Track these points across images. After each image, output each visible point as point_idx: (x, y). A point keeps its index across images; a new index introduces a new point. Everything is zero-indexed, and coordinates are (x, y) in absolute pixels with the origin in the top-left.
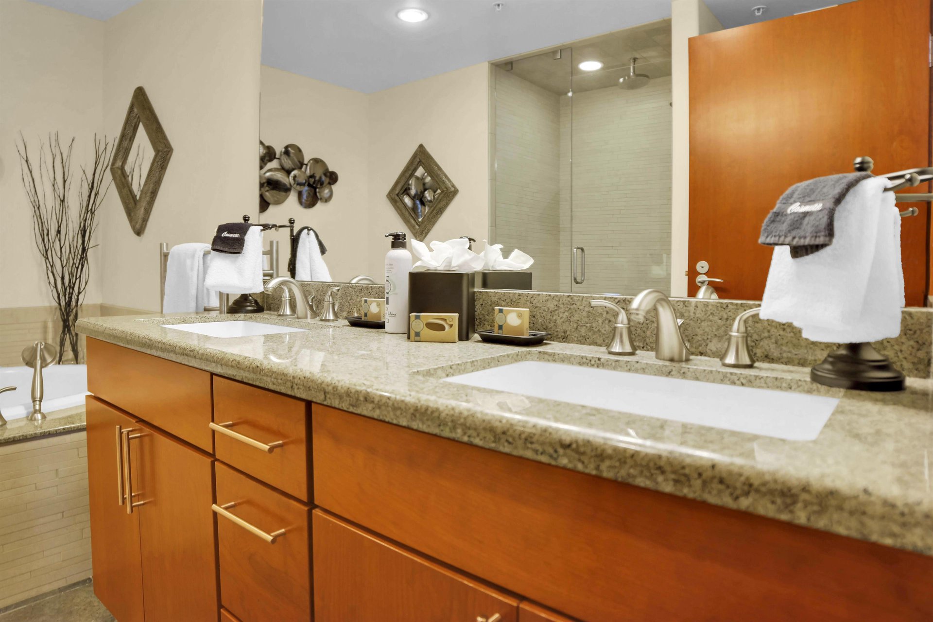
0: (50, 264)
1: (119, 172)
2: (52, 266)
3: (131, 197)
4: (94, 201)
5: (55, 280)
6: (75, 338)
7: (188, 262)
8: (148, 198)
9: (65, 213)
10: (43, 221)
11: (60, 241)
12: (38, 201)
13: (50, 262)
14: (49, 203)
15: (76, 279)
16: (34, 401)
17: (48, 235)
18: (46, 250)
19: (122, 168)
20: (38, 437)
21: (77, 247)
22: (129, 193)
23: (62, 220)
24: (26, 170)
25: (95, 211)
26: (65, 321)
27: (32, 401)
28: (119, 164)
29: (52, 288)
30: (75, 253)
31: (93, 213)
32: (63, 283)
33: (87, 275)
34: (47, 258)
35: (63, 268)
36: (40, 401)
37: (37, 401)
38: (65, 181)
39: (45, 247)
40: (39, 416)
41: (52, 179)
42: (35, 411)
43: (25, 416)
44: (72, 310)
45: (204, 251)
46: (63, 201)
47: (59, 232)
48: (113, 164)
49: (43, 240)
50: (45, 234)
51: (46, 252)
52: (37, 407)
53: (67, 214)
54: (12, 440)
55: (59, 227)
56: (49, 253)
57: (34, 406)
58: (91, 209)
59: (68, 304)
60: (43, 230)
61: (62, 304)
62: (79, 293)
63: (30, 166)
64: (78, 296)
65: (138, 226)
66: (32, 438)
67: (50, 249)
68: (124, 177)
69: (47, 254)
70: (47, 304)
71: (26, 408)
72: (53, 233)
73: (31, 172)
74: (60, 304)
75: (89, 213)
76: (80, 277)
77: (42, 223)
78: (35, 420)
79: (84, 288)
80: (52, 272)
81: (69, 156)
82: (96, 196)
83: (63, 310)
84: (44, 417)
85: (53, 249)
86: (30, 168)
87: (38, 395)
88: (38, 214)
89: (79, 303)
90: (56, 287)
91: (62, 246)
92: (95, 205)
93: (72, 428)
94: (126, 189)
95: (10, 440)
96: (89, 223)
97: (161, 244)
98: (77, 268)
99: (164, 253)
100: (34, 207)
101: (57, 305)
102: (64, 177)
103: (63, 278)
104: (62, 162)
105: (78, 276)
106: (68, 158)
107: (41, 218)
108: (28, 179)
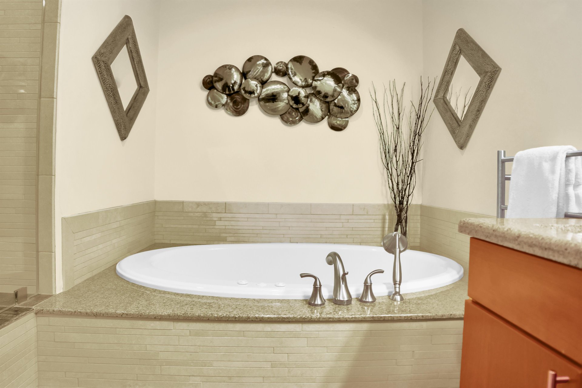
0: (390, 174)
1: (442, 101)
2: (391, 175)
3: (453, 118)
4: (421, 126)
5: (393, 185)
6: (405, 228)
7: (546, 166)
8: (473, 116)
9: (400, 137)
10: (386, 143)
11: (396, 157)
12: (383, 129)
13: (390, 172)
14: (389, 130)
15: (407, 185)
16: (395, 284)
17: (389, 153)
18: (387, 163)
19: (444, 97)
20: (402, 320)
21: (408, 161)
22: (452, 116)
23: (397, 142)
24: (375, 108)
25: (421, 134)
26: (399, 216)
27: (393, 284)
28: (441, 95)
29: (391, 191)
30: (406, 165)
31: (419, 135)
32: (398, 188)
33: (414, 182)
34: (388, 169)
35: (398, 176)
36: (400, 284)
37: (397, 284)
38: (399, 114)
39: (387, 161)
40: (398, 298)
41: (391, 113)
42: (396, 293)
43: (386, 294)
44: (404, 208)
45: (567, 153)
46: (398, 128)
47: (395, 150)
48: (436, 96)
49: (386, 156)
50: (387, 152)
51: (388, 164)
52: (397, 290)
53: (401, 137)
54: (383, 319)
55: (396, 146)
56: (389, 165)
57: (395, 288)
58: (419, 133)
59: (401, 203)
60: (386, 149)
61: (397, 203)
62: (409, 195)
63: (378, 105)
64: (408, 198)
65: (462, 141)
66: (398, 320)
67: (390, 163)
68: (446, 104)
69: (388, 166)
70: (386, 203)
71: (388, 288)
72: (392, 151)
73: (378, 109)
74: (395, 203)
75: (417, 135)
76: (410, 183)
77: (385, 144)
78: (395, 300)
79: (412, 192)
80: (391, 179)
81: (402, 96)
82: (422, 122)
83: (398, 207)
84: (402, 299)
85: (392, 162)
86: (378, 107)
87: (398, 279)
88: (383, 138)
89: (409, 203)
90: (393, 190)
91: (397, 161)
92: (422, 129)
93: (429, 317)
94: (449, 113)
95: (381, 319)
96: (417, 143)
97: (498, 152)
98: (408, 177)
99: (502, 160)
100: (380, 133)
101: (394, 203)
102: (399, 112)
103: (398, 184)
104: (398, 101)
105: (409, 183)
106: (402, 98)
107: (384, 141)
108: (376, 114)
